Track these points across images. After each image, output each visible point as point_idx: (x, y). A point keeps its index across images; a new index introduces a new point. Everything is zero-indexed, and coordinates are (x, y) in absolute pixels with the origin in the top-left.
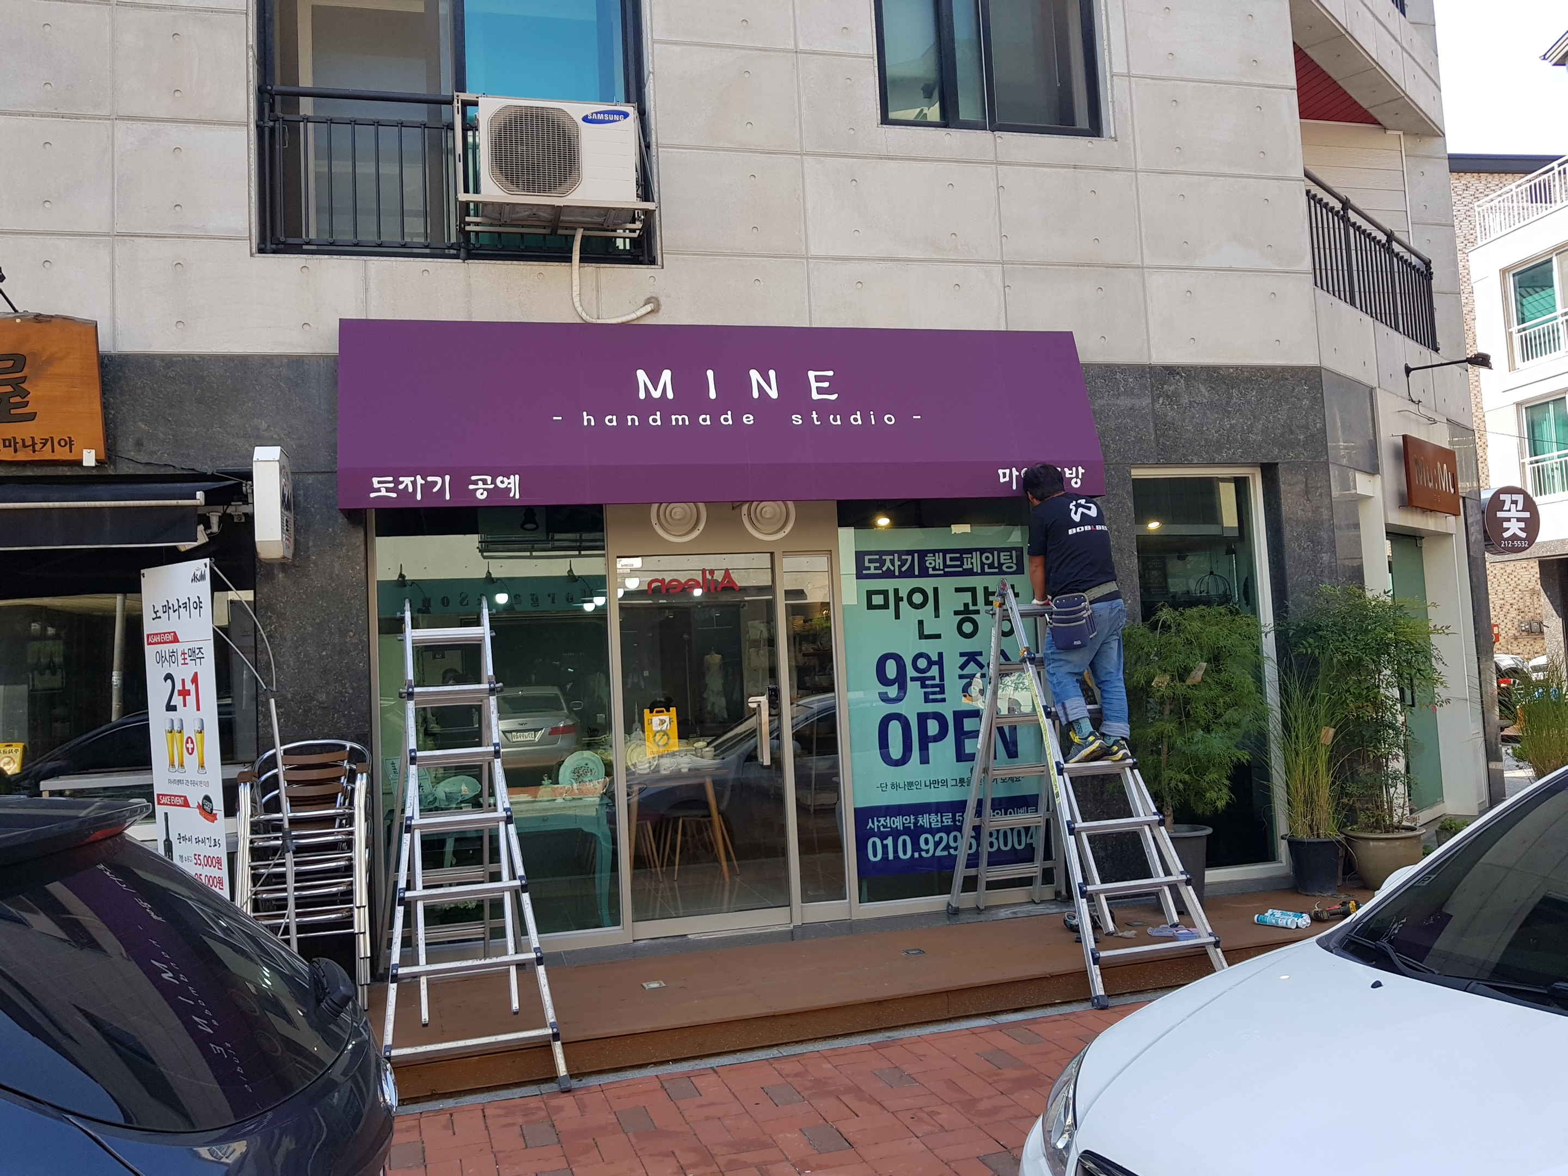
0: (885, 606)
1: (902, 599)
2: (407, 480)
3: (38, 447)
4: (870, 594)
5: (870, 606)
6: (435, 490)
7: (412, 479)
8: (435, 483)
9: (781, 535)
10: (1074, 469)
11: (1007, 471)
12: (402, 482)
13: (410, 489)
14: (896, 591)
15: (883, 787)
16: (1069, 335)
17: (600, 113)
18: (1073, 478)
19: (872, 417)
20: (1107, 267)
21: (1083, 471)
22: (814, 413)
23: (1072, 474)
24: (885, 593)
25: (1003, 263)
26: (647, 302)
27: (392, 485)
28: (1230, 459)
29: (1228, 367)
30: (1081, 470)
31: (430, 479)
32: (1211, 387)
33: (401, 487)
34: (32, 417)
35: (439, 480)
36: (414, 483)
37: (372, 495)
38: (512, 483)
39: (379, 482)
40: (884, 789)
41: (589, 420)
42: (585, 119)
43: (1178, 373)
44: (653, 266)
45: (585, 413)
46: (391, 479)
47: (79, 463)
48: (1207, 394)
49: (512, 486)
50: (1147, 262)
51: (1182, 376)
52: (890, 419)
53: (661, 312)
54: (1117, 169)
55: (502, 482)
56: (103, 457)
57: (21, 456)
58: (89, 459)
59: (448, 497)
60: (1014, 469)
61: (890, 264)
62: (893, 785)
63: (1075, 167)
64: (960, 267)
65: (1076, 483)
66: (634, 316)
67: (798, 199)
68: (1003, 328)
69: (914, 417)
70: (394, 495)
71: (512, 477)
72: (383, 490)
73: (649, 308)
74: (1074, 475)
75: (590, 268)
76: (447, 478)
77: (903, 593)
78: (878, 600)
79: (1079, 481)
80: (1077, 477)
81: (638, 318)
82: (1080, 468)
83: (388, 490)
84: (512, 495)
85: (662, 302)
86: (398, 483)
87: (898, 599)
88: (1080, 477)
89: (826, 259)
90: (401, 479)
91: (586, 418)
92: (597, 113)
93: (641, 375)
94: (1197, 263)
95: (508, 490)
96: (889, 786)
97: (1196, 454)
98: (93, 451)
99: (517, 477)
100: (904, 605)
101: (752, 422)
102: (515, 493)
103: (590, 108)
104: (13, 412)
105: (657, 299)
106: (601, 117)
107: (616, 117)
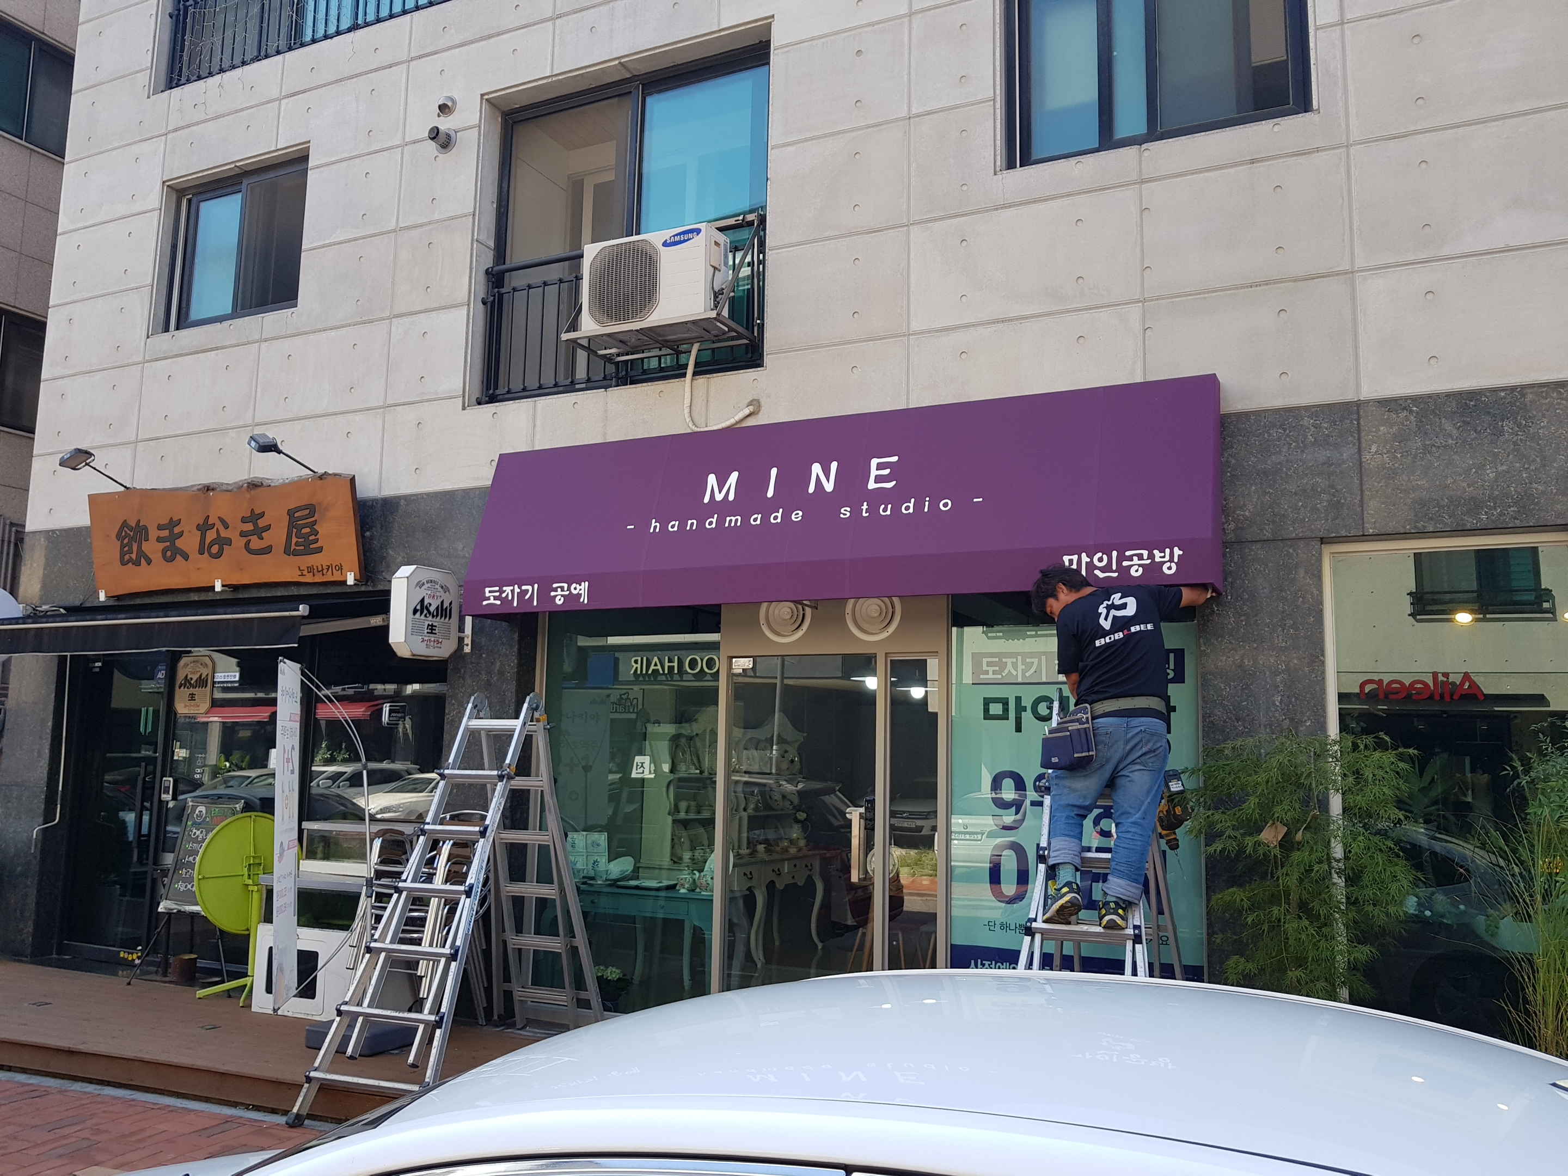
0: (1005, 717)
1: (1025, 709)
2: (508, 589)
3: (325, 571)
4: (987, 702)
5: (987, 716)
6: (527, 597)
7: (512, 588)
8: (527, 591)
9: (884, 635)
10: (1168, 551)
11: (1075, 558)
12: (505, 591)
13: (510, 598)
14: (1018, 699)
15: (991, 925)
16: (1213, 378)
17: (677, 235)
18: (1165, 562)
19: (927, 503)
20: (1295, 281)
21: (1181, 553)
22: (865, 504)
23: (1164, 557)
24: (1005, 702)
25: (1145, 301)
26: (749, 404)
27: (497, 594)
28: (1493, 522)
29: (1495, 390)
30: (1177, 552)
31: (524, 588)
32: (1464, 422)
33: (504, 595)
34: (320, 550)
35: (529, 588)
36: (513, 591)
37: (485, 603)
38: (581, 589)
39: (490, 592)
40: (992, 928)
41: (655, 527)
42: (665, 244)
43: (1405, 408)
44: (759, 369)
45: (654, 521)
46: (497, 588)
47: (344, 583)
48: (1455, 433)
49: (582, 592)
50: (1360, 263)
51: (1411, 412)
52: (945, 505)
53: (760, 414)
54: (1318, 150)
55: (575, 589)
56: (358, 577)
57: (318, 579)
58: (351, 580)
59: (535, 603)
60: (1084, 555)
61: (1001, 325)
62: (1002, 924)
63: (1253, 161)
64: (1086, 315)
65: (1170, 568)
66: (732, 421)
67: (902, 274)
68: (1139, 379)
69: (975, 500)
70: (498, 602)
71: (583, 583)
72: (492, 598)
73: (751, 408)
74: (1167, 558)
75: (702, 380)
76: (536, 586)
77: (1027, 702)
78: (996, 709)
79: (1174, 566)
80: (1171, 560)
81: (737, 423)
82: (1176, 549)
83: (495, 598)
84: (582, 600)
85: (763, 403)
86: (501, 592)
87: (1020, 709)
88: (1176, 560)
89: (929, 332)
90: (504, 588)
91: (653, 525)
92: (674, 236)
93: (712, 479)
94: (1445, 252)
95: (579, 595)
96: (998, 927)
97: (1431, 519)
98: (353, 573)
99: (587, 583)
100: (1027, 716)
101: (800, 518)
102: (584, 599)
103: (667, 234)
104: (311, 546)
105: (758, 401)
106: (677, 238)
107: (690, 236)
